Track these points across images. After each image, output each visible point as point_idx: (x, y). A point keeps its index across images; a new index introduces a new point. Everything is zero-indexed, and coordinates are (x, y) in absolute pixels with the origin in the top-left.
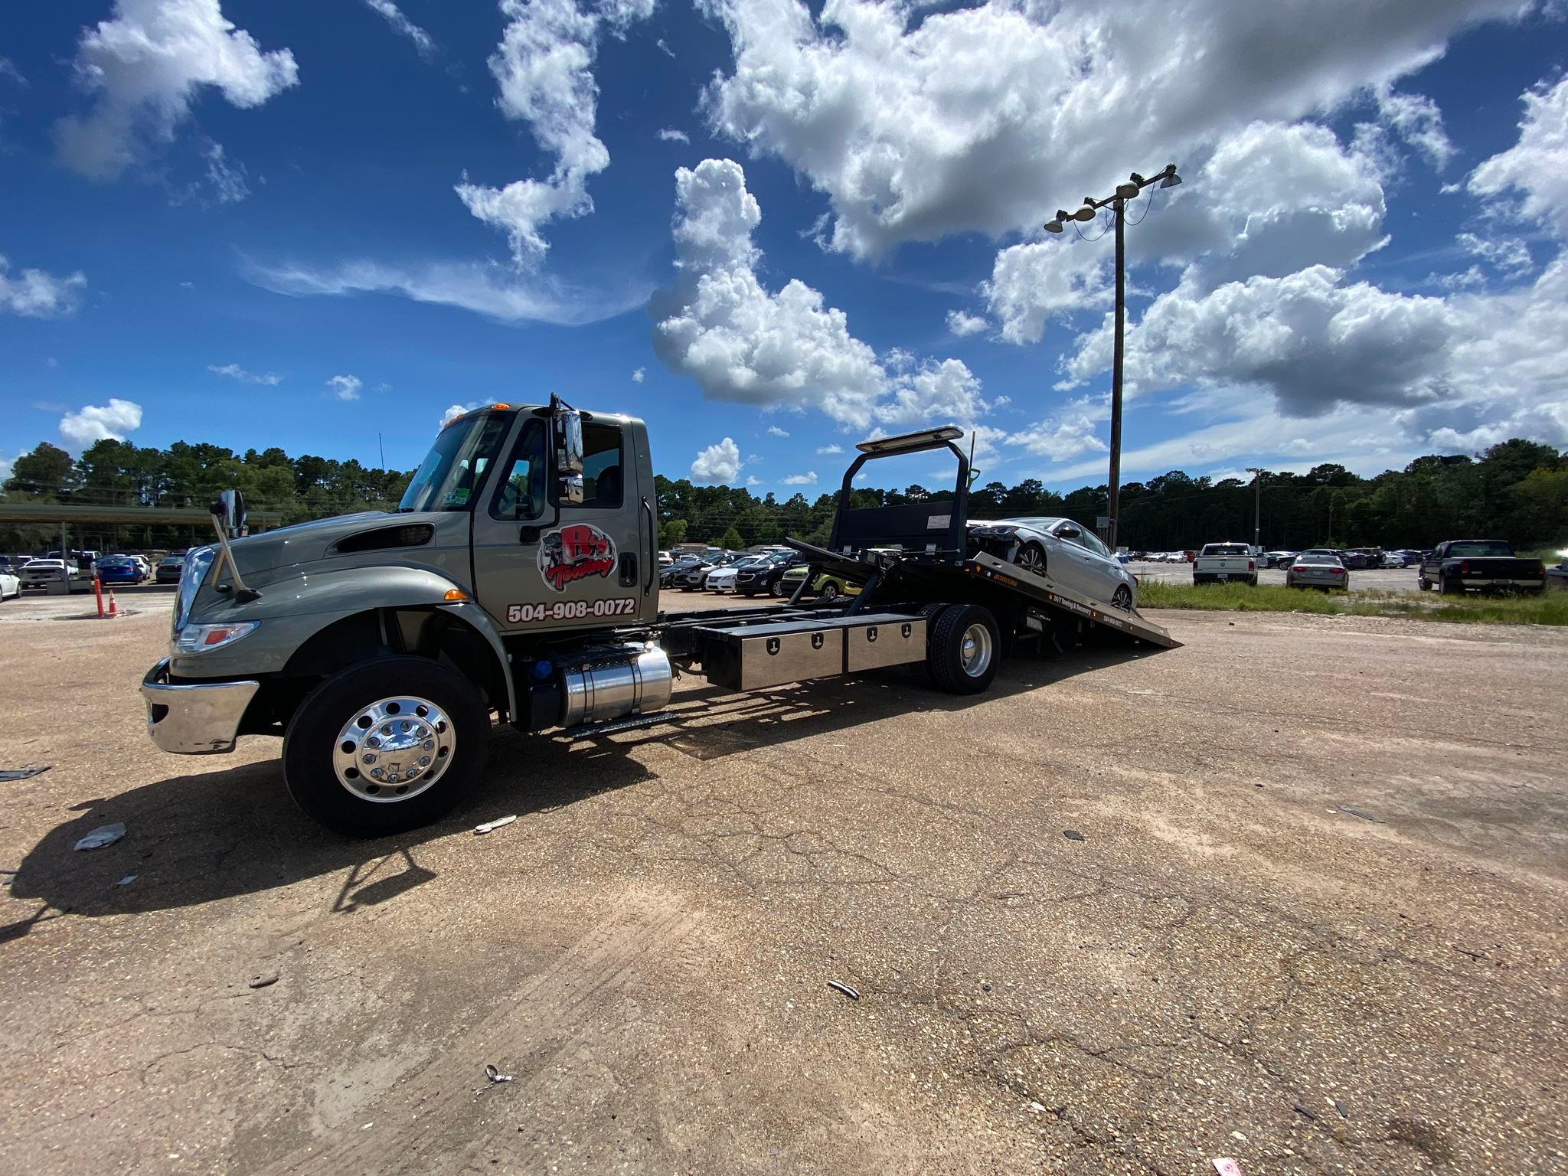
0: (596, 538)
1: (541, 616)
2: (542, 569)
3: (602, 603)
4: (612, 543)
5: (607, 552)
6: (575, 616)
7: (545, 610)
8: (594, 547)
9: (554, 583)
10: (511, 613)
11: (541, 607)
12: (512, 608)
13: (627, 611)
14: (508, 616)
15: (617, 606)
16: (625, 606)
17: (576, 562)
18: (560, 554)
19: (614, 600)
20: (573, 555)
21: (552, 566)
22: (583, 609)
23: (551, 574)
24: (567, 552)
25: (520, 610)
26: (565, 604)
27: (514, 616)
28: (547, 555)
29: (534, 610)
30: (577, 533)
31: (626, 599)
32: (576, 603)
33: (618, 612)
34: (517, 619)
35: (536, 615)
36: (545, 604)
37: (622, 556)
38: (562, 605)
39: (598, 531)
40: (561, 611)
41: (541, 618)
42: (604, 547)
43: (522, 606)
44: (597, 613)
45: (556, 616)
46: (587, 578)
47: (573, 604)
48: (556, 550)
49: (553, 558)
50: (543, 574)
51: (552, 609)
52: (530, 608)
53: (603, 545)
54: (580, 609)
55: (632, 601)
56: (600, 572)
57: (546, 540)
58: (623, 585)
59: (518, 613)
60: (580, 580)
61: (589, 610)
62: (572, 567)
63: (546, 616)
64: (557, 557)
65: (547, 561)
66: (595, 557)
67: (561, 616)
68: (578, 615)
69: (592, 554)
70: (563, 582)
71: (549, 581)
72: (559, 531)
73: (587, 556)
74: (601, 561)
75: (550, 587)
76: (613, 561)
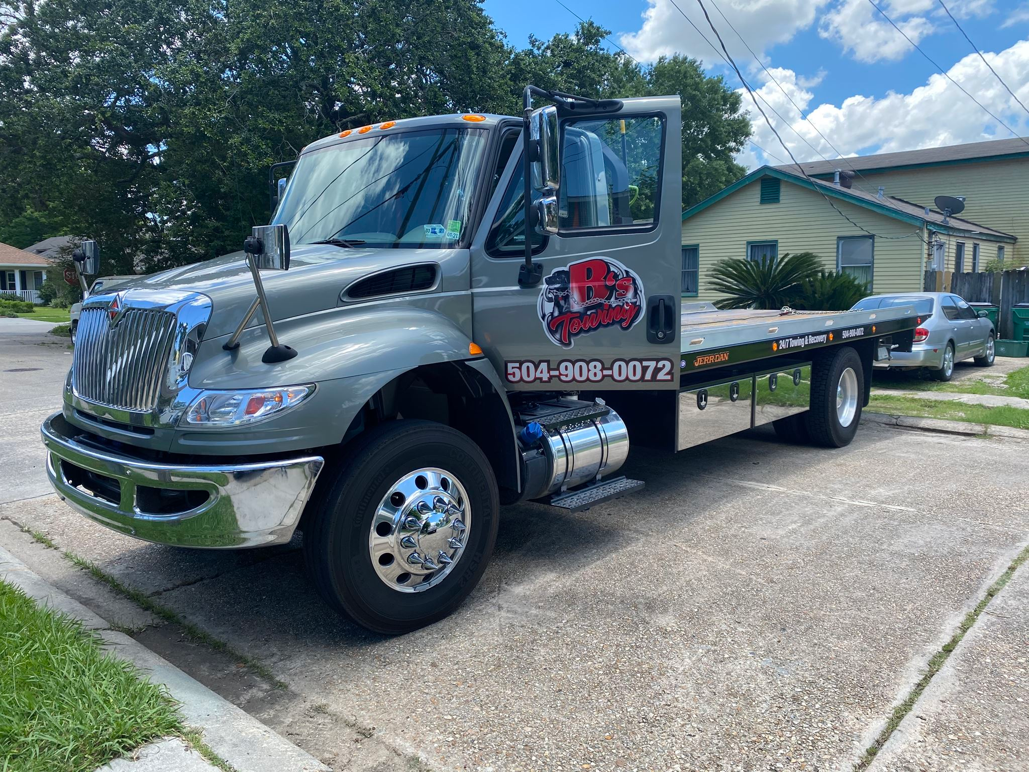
0: (616, 276)
1: (545, 377)
2: (543, 318)
3: (623, 364)
4: (639, 282)
5: (630, 294)
6: (588, 379)
7: (549, 370)
8: (612, 289)
9: (558, 336)
10: (510, 371)
11: (544, 366)
12: (510, 365)
13: (661, 376)
14: (507, 374)
15: (645, 369)
16: (657, 370)
17: (588, 309)
18: (566, 298)
19: (641, 361)
20: (583, 300)
21: (556, 314)
22: (598, 371)
23: (555, 325)
24: (575, 296)
25: (520, 368)
26: (573, 363)
27: (514, 374)
28: (550, 300)
29: (536, 367)
30: (589, 270)
31: (658, 360)
32: (588, 363)
33: (648, 376)
34: (517, 378)
35: (538, 375)
36: (548, 362)
37: (650, 301)
38: (569, 365)
39: (618, 266)
40: (569, 372)
41: (545, 378)
42: (626, 289)
43: (521, 363)
44: (616, 377)
45: (563, 378)
46: (601, 329)
47: (584, 365)
48: (561, 294)
49: (557, 304)
50: (544, 324)
51: (558, 369)
52: (531, 366)
53: (625, 283)
54: (593, 371)
55: (668, 365)
56: (620, 322)
57: (549, 282)
58: (653, 339)
59: (517, 371)
60: (592, 333)
61: (609, 372)
62: (581, 316)
63: (551, 377)
64: (562, 302)
65: (549, 307)
66: (613, 302)
67: (570, 378)
68: (592, 378)
69: (609, 298)
70: (570, 335)
71: (553, 333)
72: (566, 269)
73: (603, 301)
74: (622, 307)
75: (554, 340)
76: (640, 307)
